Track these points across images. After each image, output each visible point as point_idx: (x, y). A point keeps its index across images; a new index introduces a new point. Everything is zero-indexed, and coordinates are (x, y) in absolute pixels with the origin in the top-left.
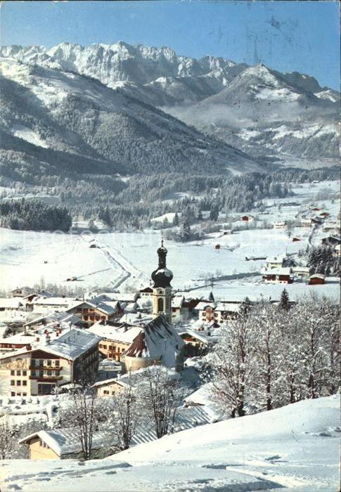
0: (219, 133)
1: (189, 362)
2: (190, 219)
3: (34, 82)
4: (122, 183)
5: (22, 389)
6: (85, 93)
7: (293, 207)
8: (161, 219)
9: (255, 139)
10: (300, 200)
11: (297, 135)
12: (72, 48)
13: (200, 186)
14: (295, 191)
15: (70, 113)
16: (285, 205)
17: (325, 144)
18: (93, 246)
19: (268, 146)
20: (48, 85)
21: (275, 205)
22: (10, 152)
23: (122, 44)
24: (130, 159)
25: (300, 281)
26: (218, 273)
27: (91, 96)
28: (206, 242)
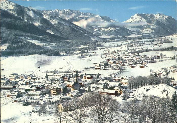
0: (89, 30)
1: (81, 88)
2: (83, 52)
3: (51, 19)
4: (69, 42)
5: (55, 93)
6: (61, 22)
7: (103, 49)
8: (77, 52)
9: (97, 31)
10: (105, 47)
11: (106, 30)
12: (58, 10)
13: (85, 44)
14: (104, 45)
15: (58, 26)
16: (102, 48)
17: (111, 32)
18: (64, 60)
19: (100, 32)
20: (54, 20)
21: (100, 48)
22: (46, 35)
23: (69, 9)
24: (71, 36)
25: (102, 69)
26: (87, 67)
27: (63, 22)
28: (86, 58)
